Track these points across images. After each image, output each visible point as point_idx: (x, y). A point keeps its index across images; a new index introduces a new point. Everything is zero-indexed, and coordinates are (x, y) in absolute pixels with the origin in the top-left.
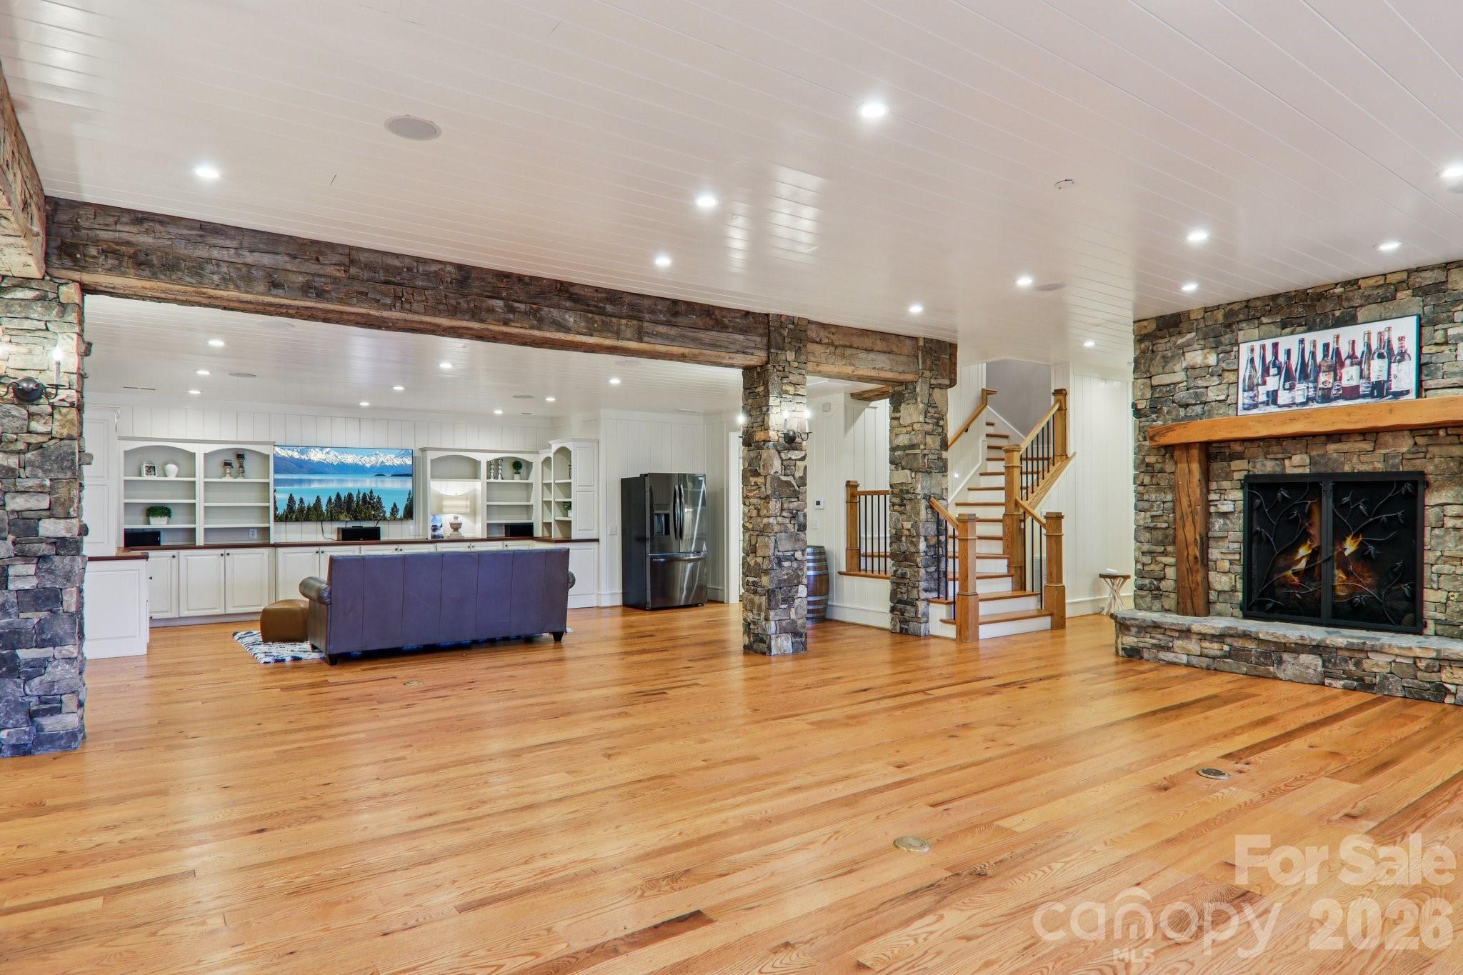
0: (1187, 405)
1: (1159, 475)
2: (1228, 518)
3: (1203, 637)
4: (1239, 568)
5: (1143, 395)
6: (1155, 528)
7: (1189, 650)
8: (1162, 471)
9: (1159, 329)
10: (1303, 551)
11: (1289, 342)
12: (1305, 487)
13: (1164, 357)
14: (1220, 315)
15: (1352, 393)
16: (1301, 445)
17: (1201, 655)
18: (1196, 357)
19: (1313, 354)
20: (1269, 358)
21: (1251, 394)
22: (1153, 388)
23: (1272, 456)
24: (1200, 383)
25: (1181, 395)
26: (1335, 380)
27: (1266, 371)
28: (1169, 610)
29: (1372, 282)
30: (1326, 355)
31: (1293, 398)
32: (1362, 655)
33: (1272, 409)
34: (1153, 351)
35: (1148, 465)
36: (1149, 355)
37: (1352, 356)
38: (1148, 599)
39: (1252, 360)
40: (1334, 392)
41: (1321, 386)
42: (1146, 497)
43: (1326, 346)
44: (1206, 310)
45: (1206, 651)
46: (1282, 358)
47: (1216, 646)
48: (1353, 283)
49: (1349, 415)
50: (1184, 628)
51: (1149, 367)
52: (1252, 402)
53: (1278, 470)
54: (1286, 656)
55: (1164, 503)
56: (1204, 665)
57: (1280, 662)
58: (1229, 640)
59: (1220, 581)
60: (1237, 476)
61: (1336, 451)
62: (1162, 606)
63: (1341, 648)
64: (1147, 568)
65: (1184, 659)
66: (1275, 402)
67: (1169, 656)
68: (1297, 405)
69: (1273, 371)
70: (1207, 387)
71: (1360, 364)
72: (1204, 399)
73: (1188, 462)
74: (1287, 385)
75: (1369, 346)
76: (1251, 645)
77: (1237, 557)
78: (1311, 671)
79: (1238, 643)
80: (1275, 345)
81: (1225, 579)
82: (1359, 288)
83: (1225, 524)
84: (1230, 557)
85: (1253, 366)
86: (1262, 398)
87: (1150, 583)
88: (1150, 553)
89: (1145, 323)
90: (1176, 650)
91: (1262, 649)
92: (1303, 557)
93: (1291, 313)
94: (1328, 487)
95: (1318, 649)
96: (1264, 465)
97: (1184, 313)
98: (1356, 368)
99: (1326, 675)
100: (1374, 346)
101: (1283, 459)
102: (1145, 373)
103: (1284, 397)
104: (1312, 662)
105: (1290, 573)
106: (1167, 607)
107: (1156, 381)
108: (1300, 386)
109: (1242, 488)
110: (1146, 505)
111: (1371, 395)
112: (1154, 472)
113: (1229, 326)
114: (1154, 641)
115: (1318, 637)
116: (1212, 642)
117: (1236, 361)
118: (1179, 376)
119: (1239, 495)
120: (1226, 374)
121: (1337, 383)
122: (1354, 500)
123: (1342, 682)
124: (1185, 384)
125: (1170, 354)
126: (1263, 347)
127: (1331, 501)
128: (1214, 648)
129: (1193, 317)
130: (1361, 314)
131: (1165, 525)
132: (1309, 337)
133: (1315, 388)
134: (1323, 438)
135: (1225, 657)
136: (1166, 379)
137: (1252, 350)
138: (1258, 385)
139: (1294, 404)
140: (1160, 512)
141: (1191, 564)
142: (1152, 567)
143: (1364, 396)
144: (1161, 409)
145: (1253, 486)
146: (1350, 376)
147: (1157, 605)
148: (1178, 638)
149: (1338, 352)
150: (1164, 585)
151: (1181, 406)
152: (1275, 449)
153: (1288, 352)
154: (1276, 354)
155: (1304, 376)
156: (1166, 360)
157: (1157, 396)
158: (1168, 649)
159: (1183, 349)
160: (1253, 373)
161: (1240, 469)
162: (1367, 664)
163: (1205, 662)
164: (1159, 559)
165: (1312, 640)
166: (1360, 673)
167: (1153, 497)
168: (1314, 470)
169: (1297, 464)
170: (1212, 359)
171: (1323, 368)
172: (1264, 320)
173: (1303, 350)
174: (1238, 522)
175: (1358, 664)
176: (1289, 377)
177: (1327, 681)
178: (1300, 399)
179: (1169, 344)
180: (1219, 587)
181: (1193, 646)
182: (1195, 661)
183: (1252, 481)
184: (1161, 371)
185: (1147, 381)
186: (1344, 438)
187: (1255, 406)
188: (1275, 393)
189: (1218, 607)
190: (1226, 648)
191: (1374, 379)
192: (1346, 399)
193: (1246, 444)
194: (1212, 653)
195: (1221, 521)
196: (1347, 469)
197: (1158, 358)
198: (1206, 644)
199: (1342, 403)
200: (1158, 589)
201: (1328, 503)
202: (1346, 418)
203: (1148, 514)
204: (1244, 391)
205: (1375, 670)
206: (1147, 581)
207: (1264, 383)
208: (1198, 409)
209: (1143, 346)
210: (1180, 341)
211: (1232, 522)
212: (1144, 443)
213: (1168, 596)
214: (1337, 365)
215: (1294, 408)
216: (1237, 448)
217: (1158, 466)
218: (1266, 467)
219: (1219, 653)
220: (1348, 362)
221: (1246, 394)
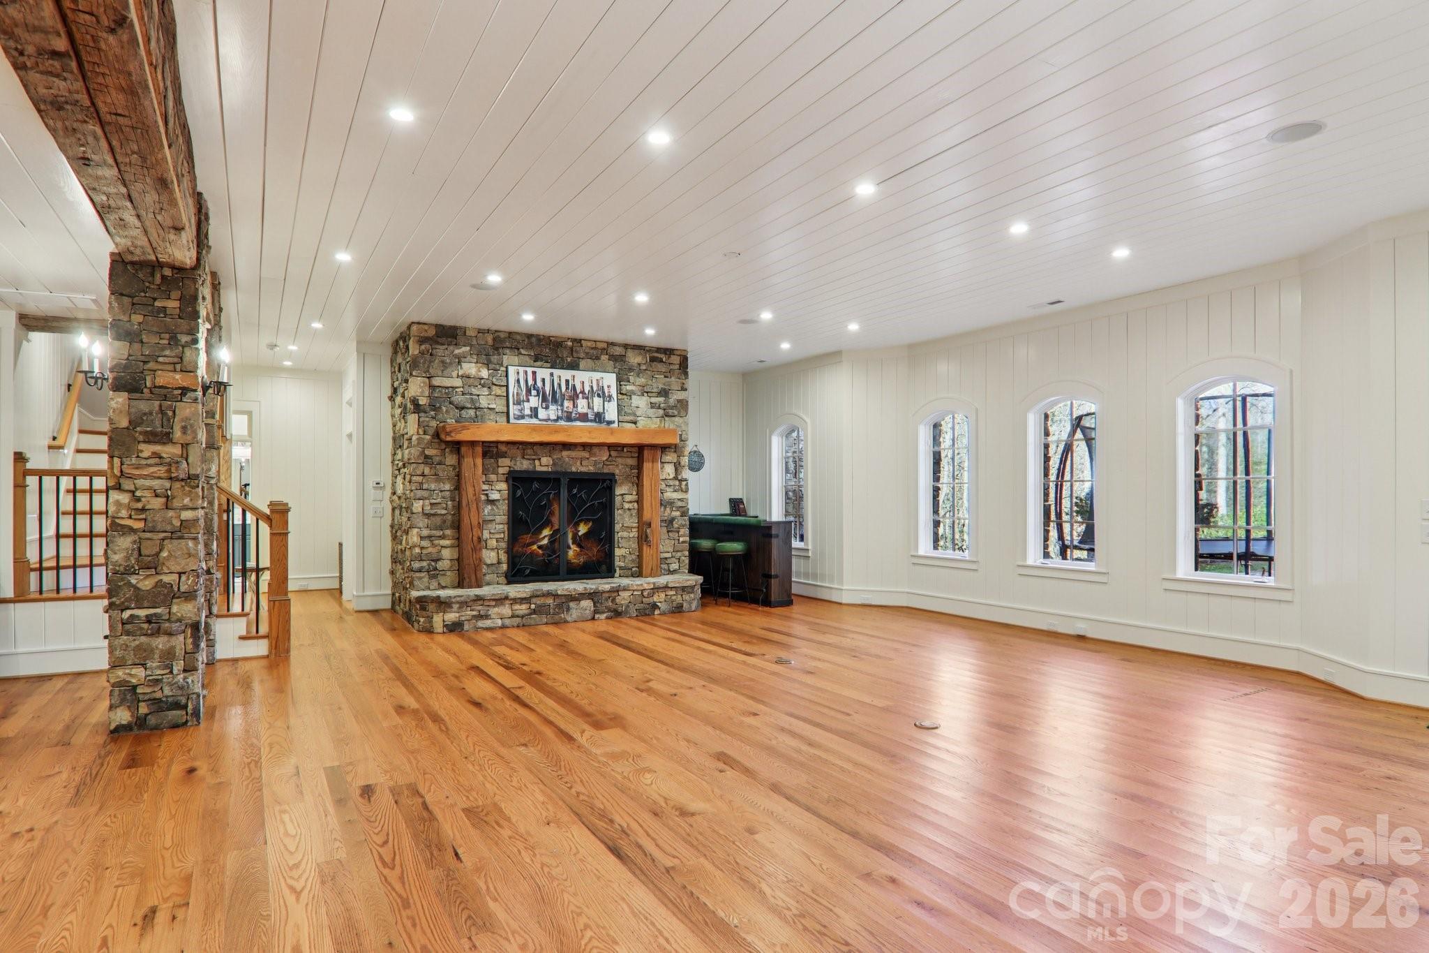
0: (463, 408)
1: (438, 467)
2: (495, 505)
3: (516, 601)
4: (504, 545)
5: (423, 392)
6: (434, 515)
7: (503, 615)
8: (440, 463)
9: (437, 335)
10: (546, 532)
11: (543, 373)
12: (551, 481)
13: (443, 362)
14: (490, 338)
15: (583, 417)
16: (547, 450)
17: (513, 616)
18: (470, 368)
19: (559, 385)
20: (530, 382)
21: (519, 407)
22: (432, 387)
23: (528, 457)
24: (474, 391)
25: (458, 399)
26: (574, 407)
27: (529, 391)
28: (446, 587)
29: (589, 344)
30: (567, 388)
31: (549, 415)
32: (616, 594)
33: (534, 421)
34: (431, 355)
35: (427, 457)
36: (428, 356)
37: (583, 392)
38: (426, 580)
39: (518, 381)
40: (573, 415)
41: (565, 409)
42: (425, 486)
43: (567, 381)
44: (480, 331)
45: (517, 613)
46: (539, 384)
47: (524, 607)
48: (578, 341)
49: (590, 432)
50: (503, 597)
51: (428, 367)
52: (520, 414)
53: (531, 468)
54: (572, 604)
55: (441, 491)
56: (515, 624)
57: (568, 609)
58: (534, 600)
59: (489, 556)
60: (501, 471)
61: (568, 457)
62: (439, 584)
63: (604, 592)
64: (425, 552)
65: (499, 622)
66: (536, 416)
67: (488, 623)
68: (552, 421)
69: (534, 392)
70: (478, 395)
71: (587, 398)
72: (477, 405)
73: (474, 457)
74: (544, 405)
75: (592, 387)
76: (550, 601)
77: (502, 536)
78: (588, 612)
79: (539, 601)
80: (534, 373)
81: (493, 554)
82: (582, 346)
83: (492, 509)
84: (498, 536)
85: (519, 386)
86: (527, 412)
87: (429, 565)
88: (429, 537)
89: (426, 327)
90: (493, 616)
91: (558, 601)
92: (545, 536)
93: (541, 351)
94: (564, 482)
95: (592, 596)
96: (522, 463)
97: (461, 328)
98: (585, 400)
99: (596, 612)
100: (595, 389)
101: (534, 460)
102: (425, 373)
103: (542, 414)
104: (587, 604)
105: (535, 547)
106: (444, 585)
107: (437, 381)
108: (553, 407)
109: (507, 481)
110: (425, 494)
111: (595, 421)
112: (433, 464)
113: (497, 349)
114: (474, 613)
115: (594, 587)
116: (521, 604)
117: (504, 379)
118: (458, 383)
119: (503, 486)
120: (494, 387)
121: (575, 409)
122: (579, 491)
123: (605, 615)
124: (462, 389)
125: (448, 361)
126: (526, 372)
127: (566, 491)
128: (522, 609)
129: (468, 333)
130: (582, 364)
131: (444, 512)
132: (557, 372)
133: (562, 410)
134: (561, 446)
135: (531, 614)
136: (447, 382)
137: (518, 373)
138: (523, 401)
139: (549, 419)
140: (439, 500)
141: (475, 543)
142: (430, 550)
143: (591, 421)
144: (440, 408)
145: (517, 480)
146: (582, 405)
147: (434, 584)
148: (494, 606)
149: (574, 387)
150: (440, 565)
151: (457, 408)
152: (529, 451)
153: (543, 380)
154: (535, 380)
155: (555, 401)
156: (445, 365)
157: (436, 395)
158: (487, 617)
159: (460, 360)
160: (520, 391)
161: (505, 464)
162: (618, 600)
163: (517, 621)
164: (436, 542)
165: (591, 589)
166: (615, 606)
167: (433, 486)
168: (554, 469)
169: (544, 464)
170: (485, 373)
171: (566, 397)
172: (523, 351)
173: (553, 380)
174: (504, 507)
175: (613, 600)
176: (544, 399)
177: (597, 616)
178: (553, 417)
179: (446, 352)
180: (489, 562)
181: (506, 610)
182: (507, 622)
183: (514, 475)
184: (440, 374)
185: (427, 380)
186: (572, 447)
187: (523, 417)
188: (536, 409)
189: (488, 578)
190: (533, 606)
191: (596, 410)
192: (581, 421)
193: (509, 445)
194: (521, 613)
195: (489, 507)
196: (574, 469)
197: (437, 361)
198: (517, 607)
199: (578, 423)
200: (436, 569)
201: (564, 494)
202: (588, 435)
203: (427, 502)
204: (514, 404)
205: (622, 602)
206: (425, 564)
207: (528, 401)
208: (472, 412)
209: (423, 347)
210: (457, 351)
211: (498, 508)
212: (423, 436)
213: (444, 575)
214: (574, 398)
215: (549, 423)
216: (503, 448)
217: (437, 459)
218: (523, 465)
219: (527, 612)
220: (580, 396)
221: (515, 407)
